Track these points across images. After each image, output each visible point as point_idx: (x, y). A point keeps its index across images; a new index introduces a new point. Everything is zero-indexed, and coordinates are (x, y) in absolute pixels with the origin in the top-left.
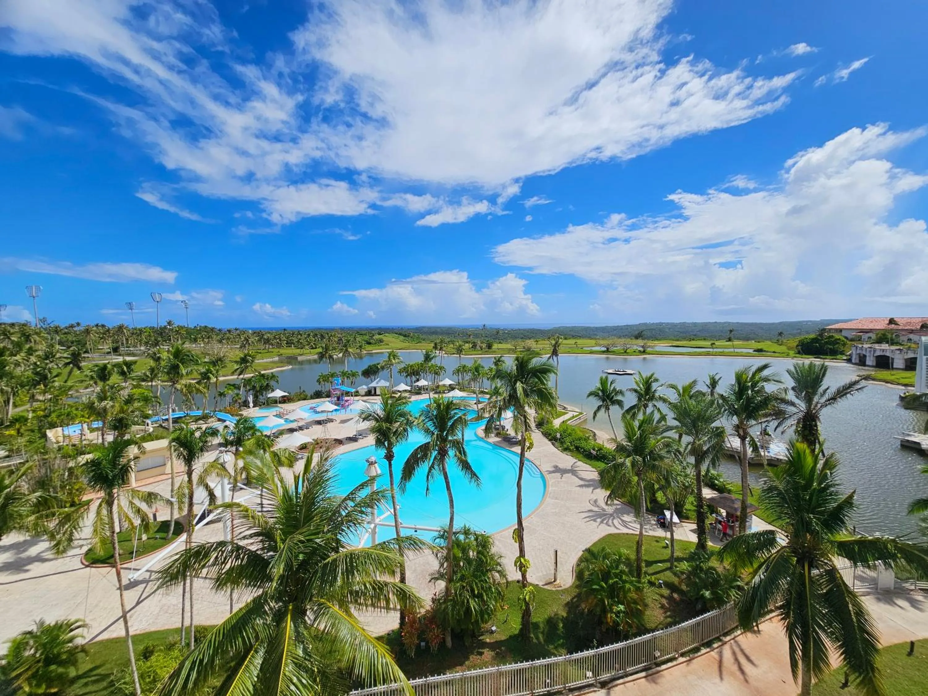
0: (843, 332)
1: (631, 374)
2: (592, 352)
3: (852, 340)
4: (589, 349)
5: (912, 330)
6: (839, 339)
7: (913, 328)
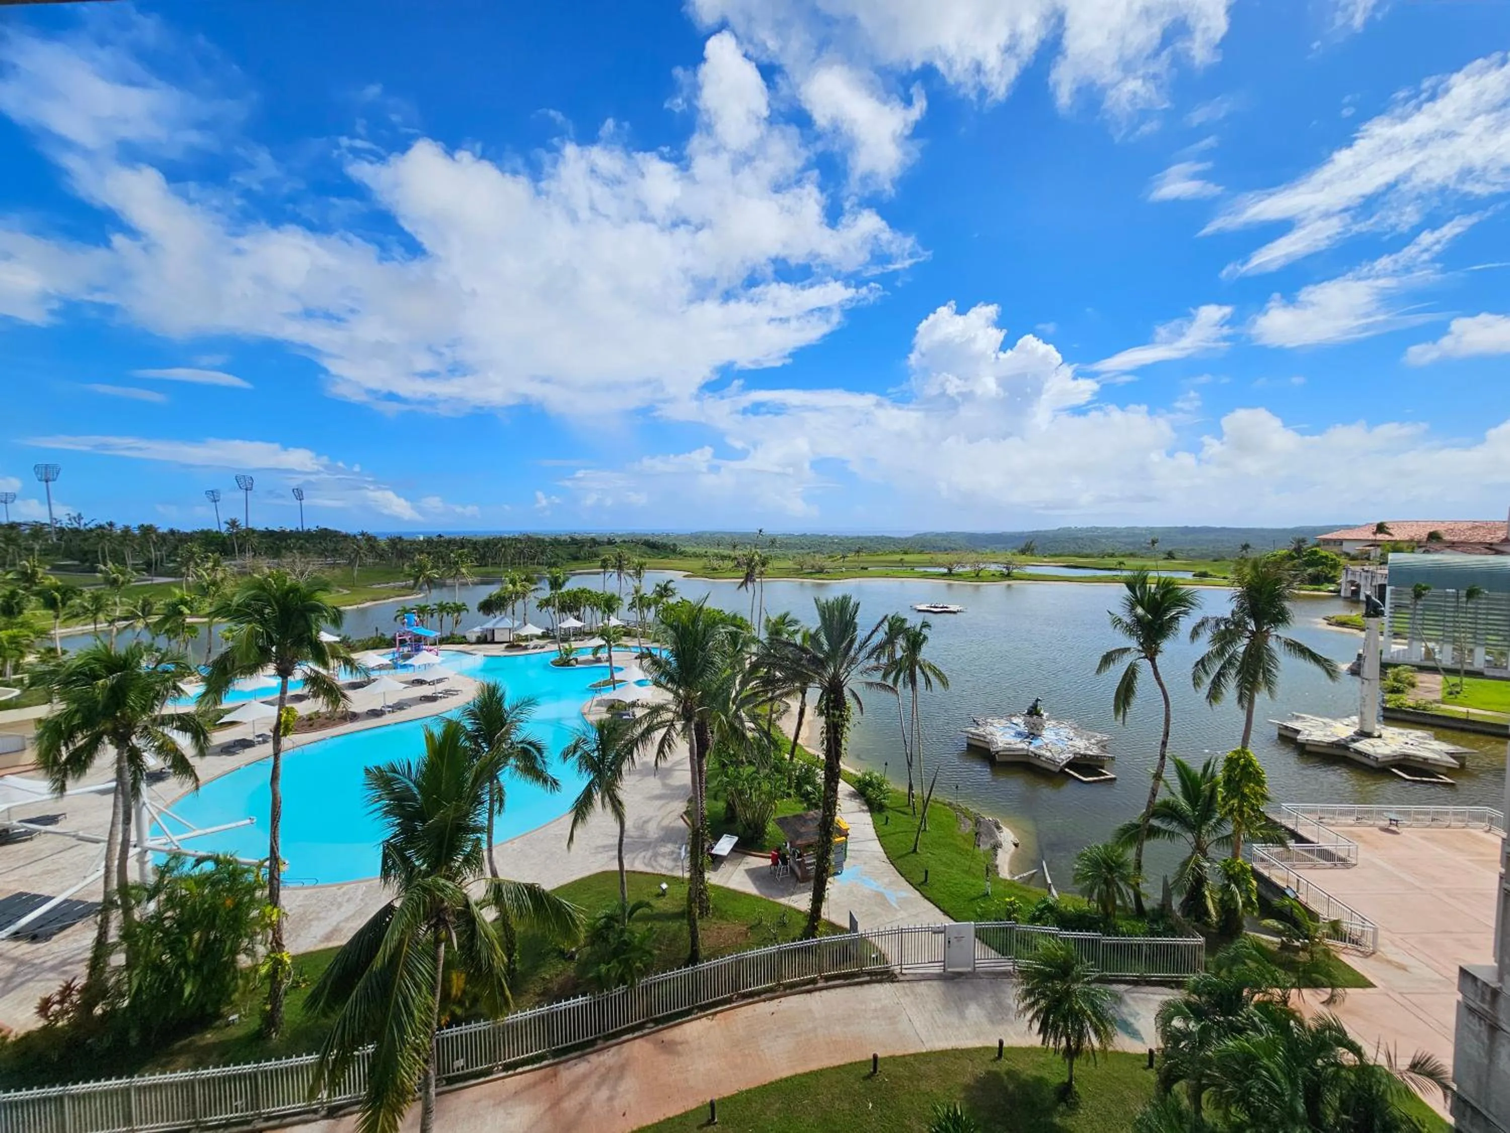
0: (1345, 544)
1: (954, 612)
2: (926, 576)
3: (1353, 558)
4: (922, 570)
5: (1454, 543)
6: (1326, 557)
7: (1456, 539)
